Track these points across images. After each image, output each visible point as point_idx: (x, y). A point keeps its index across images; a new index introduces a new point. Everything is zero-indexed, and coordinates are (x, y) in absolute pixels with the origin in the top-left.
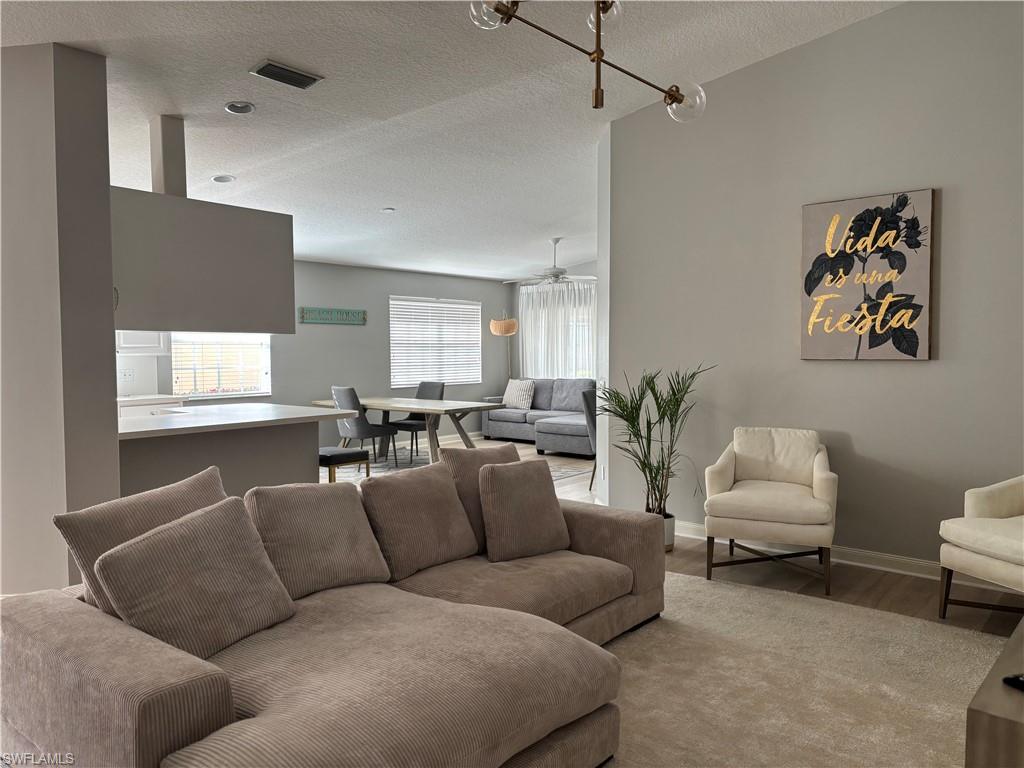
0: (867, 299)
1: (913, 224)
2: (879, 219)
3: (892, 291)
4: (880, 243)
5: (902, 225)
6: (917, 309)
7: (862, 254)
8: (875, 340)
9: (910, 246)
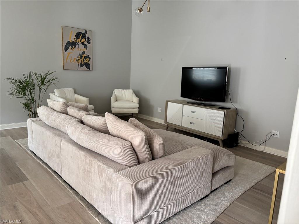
0: (80, 55)
1: (88, 38)
2: (81, 35)
3: (85, 53)
4: (82, 41)
5: (86, 38)
6: (90, 58)
7: (78, 43)
8: (82, 65)
9: (88, 43)
